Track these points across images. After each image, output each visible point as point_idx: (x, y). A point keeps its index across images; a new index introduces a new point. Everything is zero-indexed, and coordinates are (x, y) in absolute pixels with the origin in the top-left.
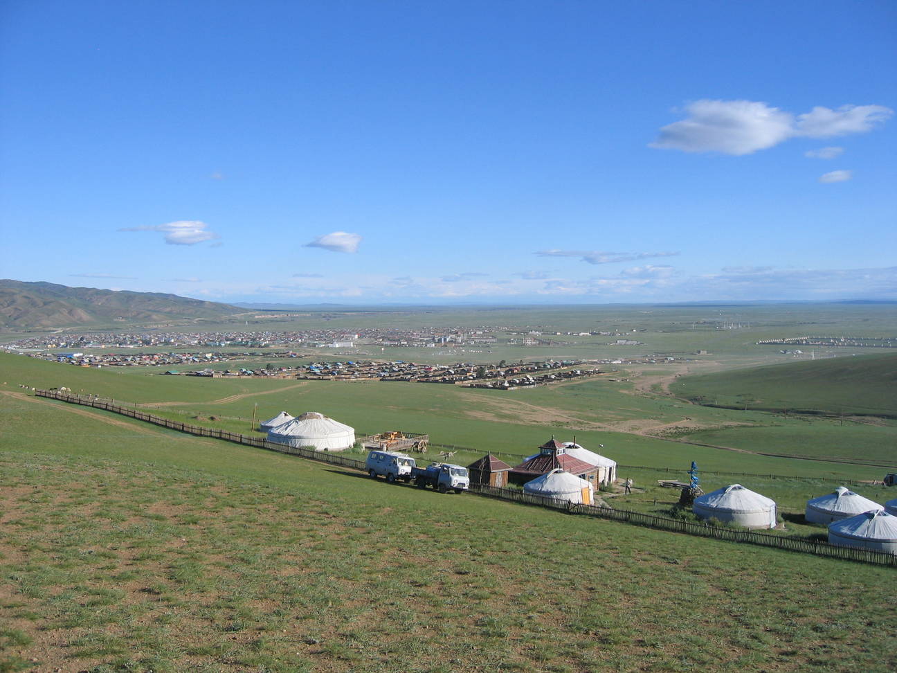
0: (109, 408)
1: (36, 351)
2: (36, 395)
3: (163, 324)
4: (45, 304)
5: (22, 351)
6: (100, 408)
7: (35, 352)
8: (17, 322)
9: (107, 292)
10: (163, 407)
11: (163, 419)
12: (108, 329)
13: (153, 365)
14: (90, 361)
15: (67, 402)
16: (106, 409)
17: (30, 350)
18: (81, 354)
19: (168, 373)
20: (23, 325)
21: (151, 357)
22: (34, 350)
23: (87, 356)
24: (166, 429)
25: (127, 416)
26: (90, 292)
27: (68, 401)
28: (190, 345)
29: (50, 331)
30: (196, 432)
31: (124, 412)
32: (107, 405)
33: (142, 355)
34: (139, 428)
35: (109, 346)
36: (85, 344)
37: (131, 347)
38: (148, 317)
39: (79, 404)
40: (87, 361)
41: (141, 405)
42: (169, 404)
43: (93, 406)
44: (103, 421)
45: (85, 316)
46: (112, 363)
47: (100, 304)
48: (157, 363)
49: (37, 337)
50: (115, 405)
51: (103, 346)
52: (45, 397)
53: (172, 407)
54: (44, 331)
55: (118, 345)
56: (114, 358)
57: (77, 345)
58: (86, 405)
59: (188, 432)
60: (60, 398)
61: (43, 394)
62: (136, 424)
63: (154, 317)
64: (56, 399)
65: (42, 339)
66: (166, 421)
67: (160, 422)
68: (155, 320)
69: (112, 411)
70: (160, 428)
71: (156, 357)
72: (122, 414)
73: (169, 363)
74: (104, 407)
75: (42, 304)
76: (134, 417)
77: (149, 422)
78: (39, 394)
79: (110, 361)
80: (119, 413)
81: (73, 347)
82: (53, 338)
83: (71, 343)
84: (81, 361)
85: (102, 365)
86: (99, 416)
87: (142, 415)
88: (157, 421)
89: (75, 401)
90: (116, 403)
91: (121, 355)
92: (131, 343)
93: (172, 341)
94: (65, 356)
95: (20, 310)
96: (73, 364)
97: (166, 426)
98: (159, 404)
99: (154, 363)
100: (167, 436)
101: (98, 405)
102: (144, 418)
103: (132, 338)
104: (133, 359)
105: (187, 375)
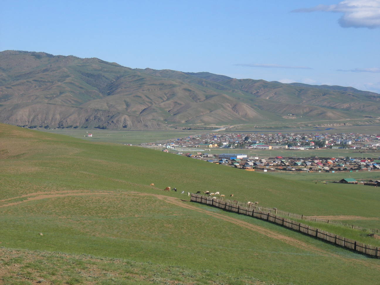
0: (271, 219)
1: (197, 151)
2: (192, 201)
3: (340, 123)
4: (207, 98)
5: (181, 150)
6: (261, 219)
7: (196, 153)
8: (177, 118)
9: (275, 85)
10: (335, 221)
11: (332, 235)
12: (277, 128)
13: (327, 171)
14: (255, 164)
15: (224, 209)
16: (267, 220)
17: (190, 150)
18: (246, 156)
19: (343, 181)
20: (183, 122)
21: (325, 161)
22: (194, 150)
23: (251, 158)
24: (334, 247)
25: (291, 229)
26: (257, 84)
27: (227, 209)
28: (371, 149)
29: (212, 129)
30: (371, 252)
31: (287, 225)
32: (268, 215)
33: (313, 159)
34: (303, 244)
35: (277, 147)
36: (250, 144)
37: (302, 149)
38: (322, 115)
39: (238, 213)
40: (251, 163)
41: (309, 218)
42: (342, 218)
43: (253, 216)
44: (264, 233)
45: (251, 113)
46: (279, 167)
47: (267, 98)
48: (332, 169)
49: (197, 135)
50: (278, 216)
51: (270, 148)
52: (201, 203)
53: (345, 222)
54: (205, 128)
55: (287, 147)
56: (282, 162)
57: (241, 145)
58: (245, 215)
59: (360, 253)
60: (217, 205)
61: (199, 200)
62: (299, 239)
63: (330, 114)
64: (212, 206)
65: (203, 137)
66: (336, 238)
67: (328, 239)
68: (330, 118)
69: (274, 223)
70: (329, 245)
71: (330, 161)
72: (286, 227)
73: (345, 169)
74: (265, 217)
75: (203, 98)
76: (299, 231)
77: (316, 237)
78: (194, 199)
79: (277, 165)
80: (282, 225)
81: (236, 147)
82: (215, 137)
83: (234, 143)
84: (244, 164)
85: (268, 170)
86: (258, 228)
87: (308, 229)
88: (325, 237)
89: (234, 210)
90: (279, 214)
91: (290, 158)
92: (302, 145)
93: (350, 143)
94: (228, 158)
95: (181, 104)
96: (236, 166)
97: (335, 244)
98: (331, 218)
99: (327, 168)
100: (335, 256)
101: (258, 215)
102: (310, 232)
103: (303, 138)
104: (304, 164)
105: (365, 184)
